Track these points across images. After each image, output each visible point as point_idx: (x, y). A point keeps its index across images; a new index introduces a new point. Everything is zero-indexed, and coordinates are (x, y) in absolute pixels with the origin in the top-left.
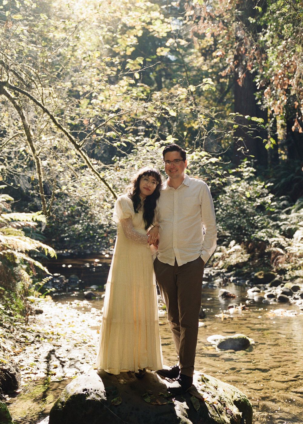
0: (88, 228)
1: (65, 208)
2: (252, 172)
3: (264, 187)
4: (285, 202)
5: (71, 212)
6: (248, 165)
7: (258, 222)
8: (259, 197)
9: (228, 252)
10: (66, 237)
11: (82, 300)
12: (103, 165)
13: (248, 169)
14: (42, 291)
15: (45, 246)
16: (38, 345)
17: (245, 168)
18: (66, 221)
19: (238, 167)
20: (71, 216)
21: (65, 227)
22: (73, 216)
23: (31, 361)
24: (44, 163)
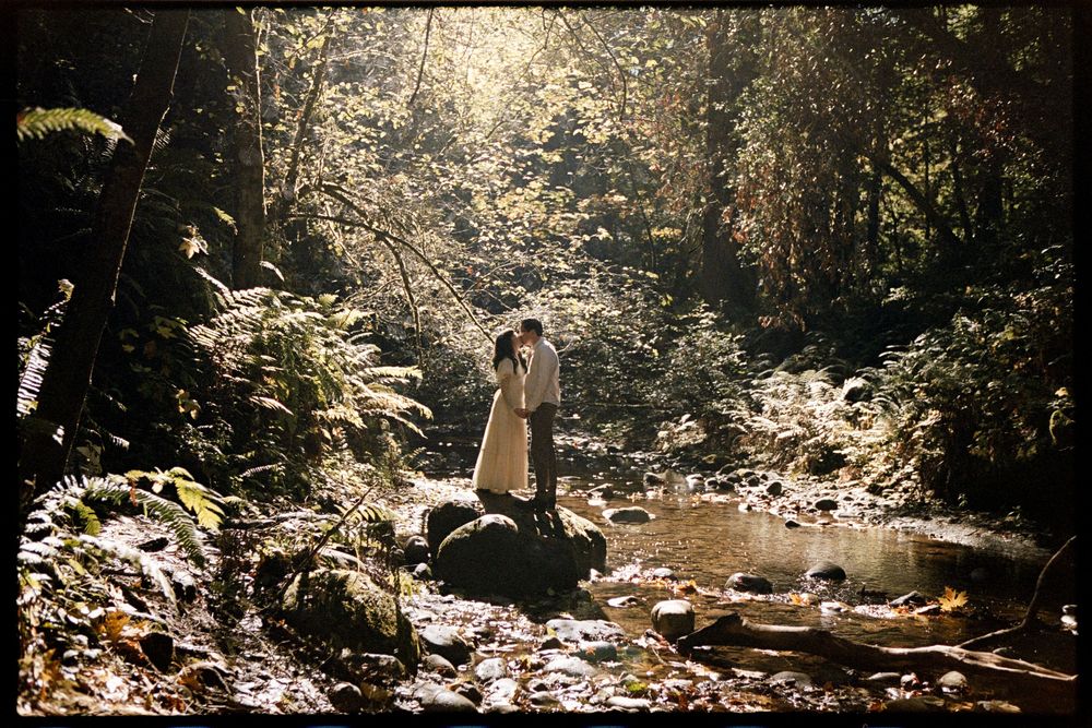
0: (477, 391)
1: (444, 362)
2: (712, 319)
3: (731, 340)
4: (767, 362)
5: (454, 369)
6: (706, 309)
7: (717, 389)
8: (723, 354)
9: (676, 431)
10: (446, 403)
11: (463, 477)
12: (490, 316)
13: (706, 314)
14: (413, 465)
15: (419, 406)
16: (412, 505)
17: (703, 313)
18: (446, 381)
19: (691, 312)
20: (454, 374)
21: (445, 388)
22: (455, 374)
23: (406, 516)
24: (421, 309)
